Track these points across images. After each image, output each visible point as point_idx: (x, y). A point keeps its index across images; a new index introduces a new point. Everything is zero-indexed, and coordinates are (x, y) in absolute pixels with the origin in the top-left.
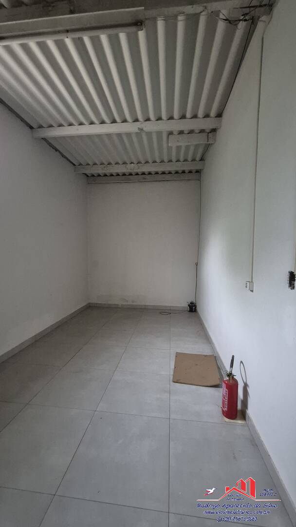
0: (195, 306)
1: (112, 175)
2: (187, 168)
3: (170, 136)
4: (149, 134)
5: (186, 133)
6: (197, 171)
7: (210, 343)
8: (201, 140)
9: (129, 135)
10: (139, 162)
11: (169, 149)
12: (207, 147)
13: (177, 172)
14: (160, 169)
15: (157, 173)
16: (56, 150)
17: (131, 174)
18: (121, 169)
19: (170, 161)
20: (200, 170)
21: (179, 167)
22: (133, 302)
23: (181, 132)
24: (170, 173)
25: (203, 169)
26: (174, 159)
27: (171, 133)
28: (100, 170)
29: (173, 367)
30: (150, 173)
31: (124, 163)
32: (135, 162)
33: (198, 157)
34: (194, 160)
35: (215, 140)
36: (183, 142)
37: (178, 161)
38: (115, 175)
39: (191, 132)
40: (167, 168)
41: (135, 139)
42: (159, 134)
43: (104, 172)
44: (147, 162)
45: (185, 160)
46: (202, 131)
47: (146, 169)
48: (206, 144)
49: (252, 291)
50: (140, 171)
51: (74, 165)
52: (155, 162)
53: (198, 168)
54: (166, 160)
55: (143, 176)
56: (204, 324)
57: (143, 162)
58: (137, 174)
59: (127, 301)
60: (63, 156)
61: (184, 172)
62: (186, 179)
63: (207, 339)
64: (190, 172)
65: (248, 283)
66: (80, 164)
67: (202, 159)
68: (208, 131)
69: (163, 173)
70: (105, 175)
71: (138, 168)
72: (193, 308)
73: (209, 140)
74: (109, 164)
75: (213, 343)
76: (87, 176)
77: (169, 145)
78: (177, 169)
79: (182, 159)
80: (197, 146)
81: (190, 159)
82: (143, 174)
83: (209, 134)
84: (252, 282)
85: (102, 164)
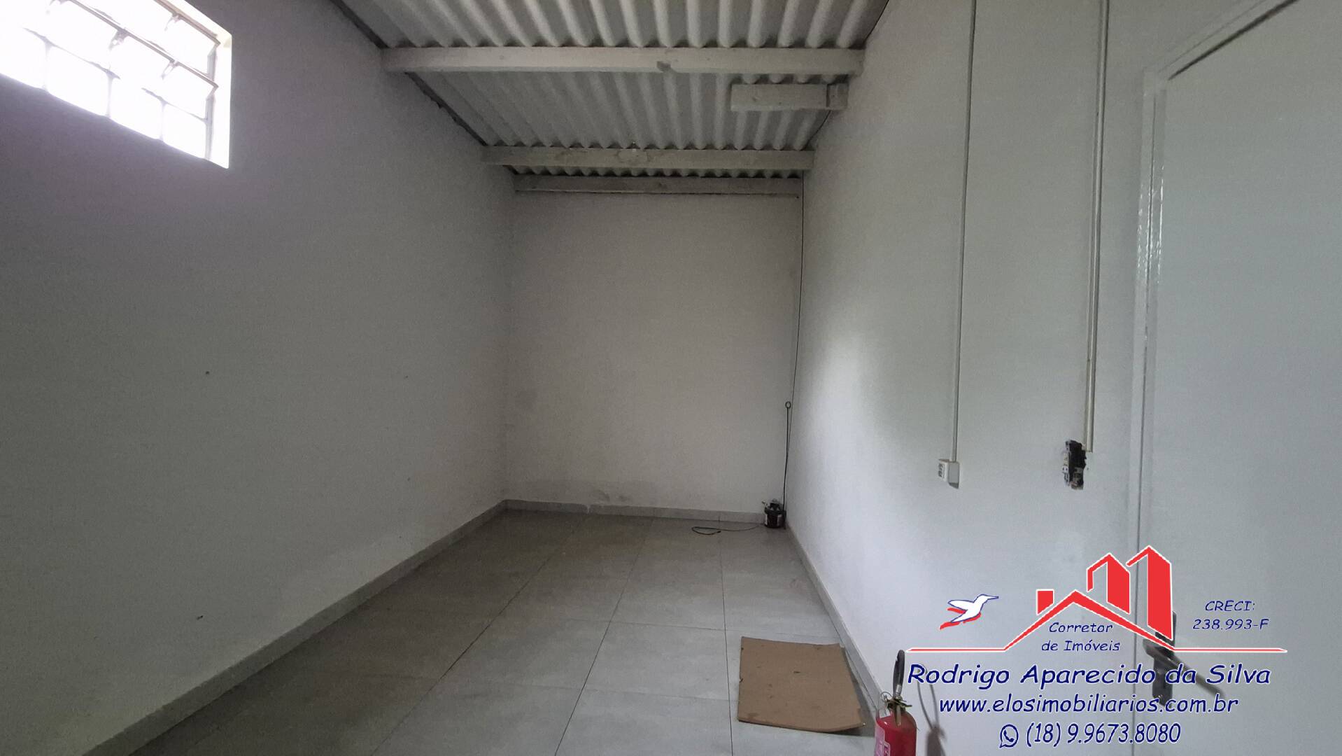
0: (784, 513)
1: (579, 173)
2: (769, 167)
3: (735, 88)
4: (683, 80)
5: (775, 81)
6: (794, 175)
7: (827, 614)
8: (813, 100)
9: (631, 78)
10: (651, 146)
11: (730, 117)
12: (824, 119)
13: (743, 175)
14: (702, 166)
15: (693, 174)
16: (441, 104)
17: (627, 174)
18: (602, 161)
19: (729, 147)
20: (803, 171)
21: (750, 162)
22: (622, 498)
23: (763, 79)
24: (726, 175)
25: (809, 171)
26: (739, 143)
27: (737, 80)
28: (549, 160)
29: (735, 678)
30: (675, 174)
31: (615, 146)
32: (641, 145)
33: (799, 142)
34: (787, 147)
35: (845, 103)
36: (767, 103)
37: (749, 147)
38: (586, 173)
39: (788, 79)
40: (719, 163)
41: (646, 88)
42: (708, 79)
43: (558, 164)
44: (671, 147)
45: (767, 147)
46: (814, 80)
47: (666, 162)
48: (821, 112)
49: (956, 485)
50: (651, 167)
51: (483, 143)
52: (690, 146)
53: (798, 166)
54: (719, 144)
55: (659, 179)
56: (807, 561)
57: (661, 144)
58: (644, 174)
59: (607, 497)
60: (458, 120)
61: (760, 175)
62: (766, 192)
63: (820, 602)
64: (776, 175)
65: (946, 464)
66: (500, 143)
67: (807, 147)
68: (828, 80)
69: (710, 175)
70: (562, 173)
71: (649, 161)
72: (776, 517)
73: (832, 104)
74: (576, 145)
75: (836, 615)
76: (515, 173)
77: (733, 107)
78: (744, 167)
79: (758, 143)
80: (798, 116)
81: (778, 144)
82: (659, 174)
83: (832, 87)
84: (955, 462)
85: (557, 144)
